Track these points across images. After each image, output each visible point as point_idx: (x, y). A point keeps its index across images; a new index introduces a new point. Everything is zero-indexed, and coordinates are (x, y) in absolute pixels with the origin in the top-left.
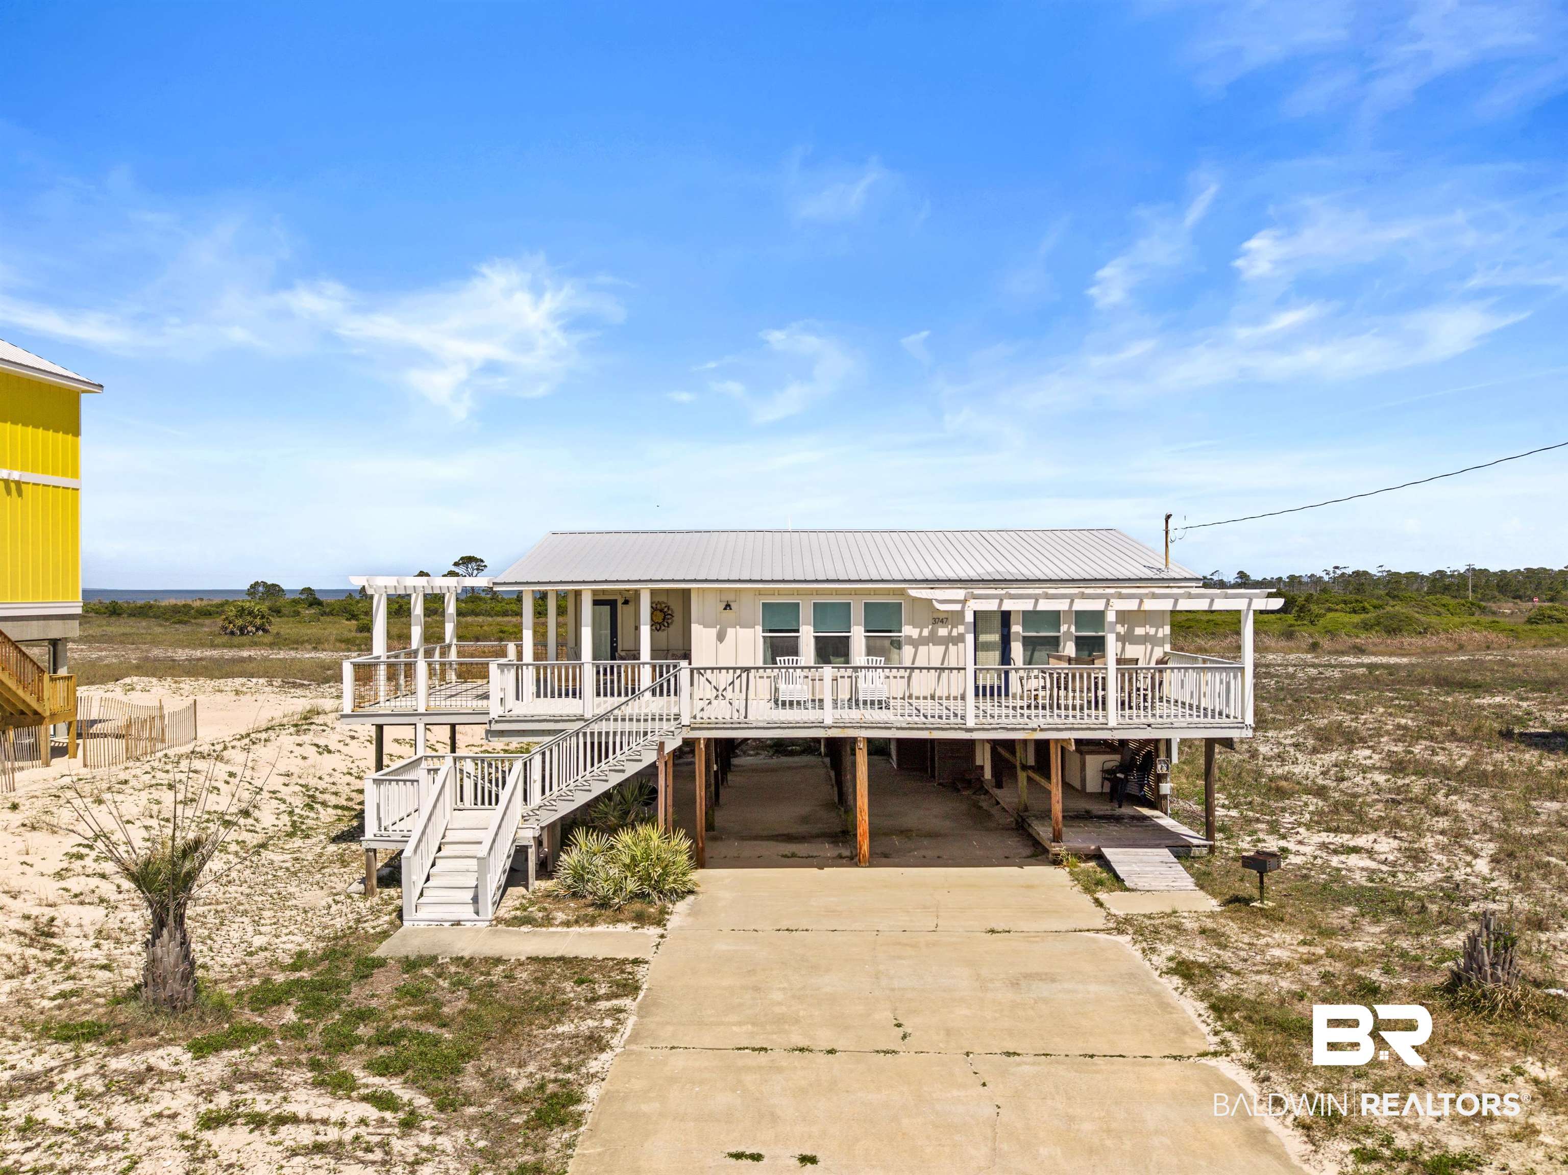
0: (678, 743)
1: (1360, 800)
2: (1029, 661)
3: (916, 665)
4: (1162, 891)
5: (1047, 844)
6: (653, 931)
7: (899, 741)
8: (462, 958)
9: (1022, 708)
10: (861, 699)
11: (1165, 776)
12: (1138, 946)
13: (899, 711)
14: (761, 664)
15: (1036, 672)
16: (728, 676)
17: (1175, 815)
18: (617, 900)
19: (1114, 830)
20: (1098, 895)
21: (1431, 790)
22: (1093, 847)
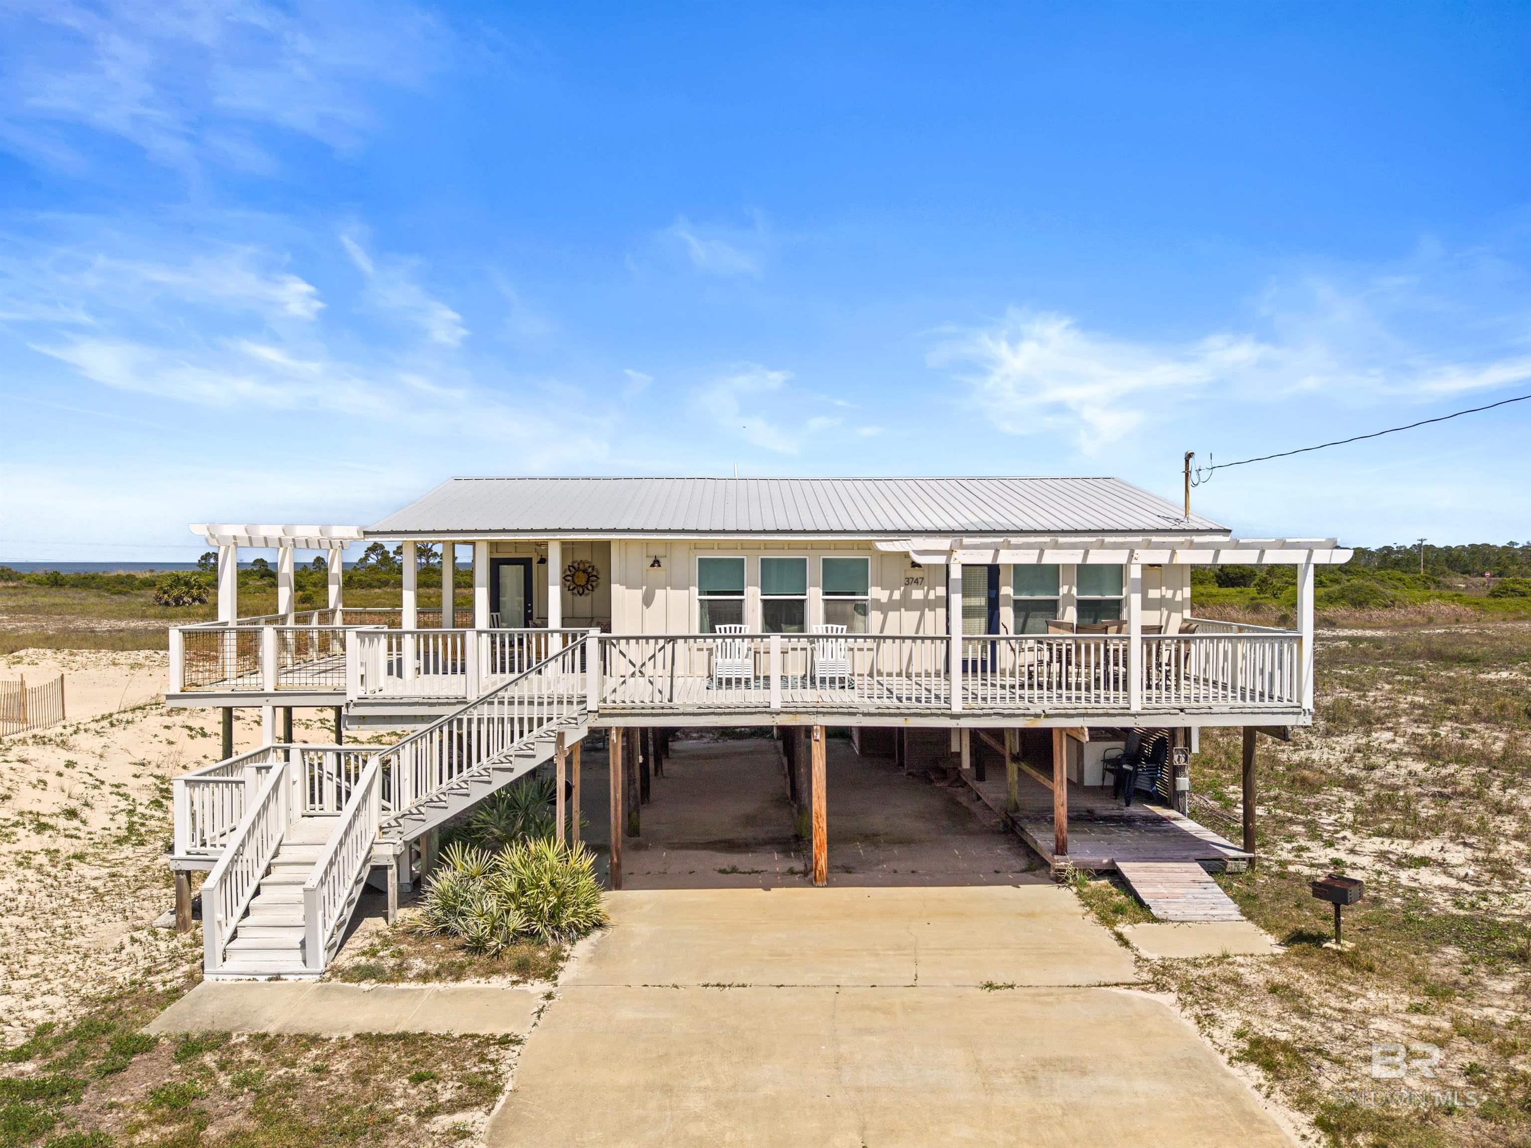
0: (583, 733)
1: (1401, 793)
2: (1021, 628)
3: (885, 634)
4: (1200, 923)
5: (1048, 856)
6: (538, 987)
7: (863, 730)
8: (265, 1036)
9: (1013, 687)
10: (818, 677)
11: (1182, 768)
12: (1188, 1012)
13: (866, 692)
14: (697, 633)
15: (1031, 643)
16: (650, 648)
17: (1192, 816)
18: (493, 943)
19: (1127, 836)
20: (1120, 928)
21: (1483, 782)
22: (1105, 861)
